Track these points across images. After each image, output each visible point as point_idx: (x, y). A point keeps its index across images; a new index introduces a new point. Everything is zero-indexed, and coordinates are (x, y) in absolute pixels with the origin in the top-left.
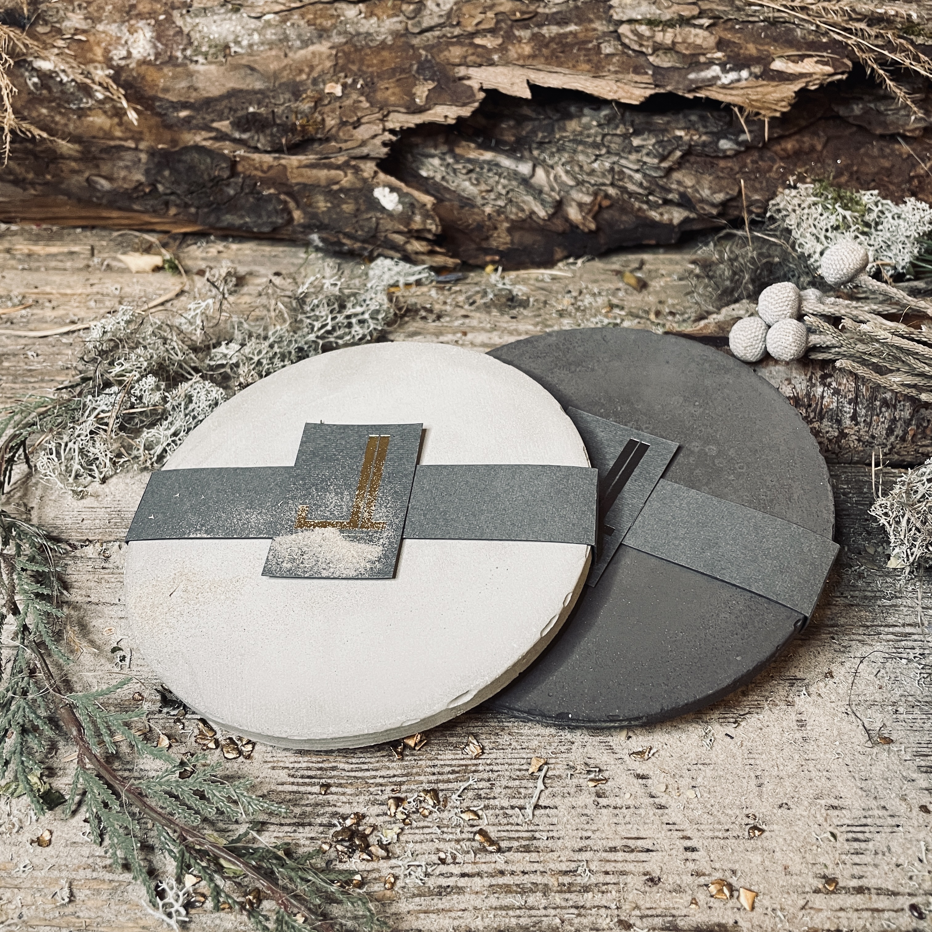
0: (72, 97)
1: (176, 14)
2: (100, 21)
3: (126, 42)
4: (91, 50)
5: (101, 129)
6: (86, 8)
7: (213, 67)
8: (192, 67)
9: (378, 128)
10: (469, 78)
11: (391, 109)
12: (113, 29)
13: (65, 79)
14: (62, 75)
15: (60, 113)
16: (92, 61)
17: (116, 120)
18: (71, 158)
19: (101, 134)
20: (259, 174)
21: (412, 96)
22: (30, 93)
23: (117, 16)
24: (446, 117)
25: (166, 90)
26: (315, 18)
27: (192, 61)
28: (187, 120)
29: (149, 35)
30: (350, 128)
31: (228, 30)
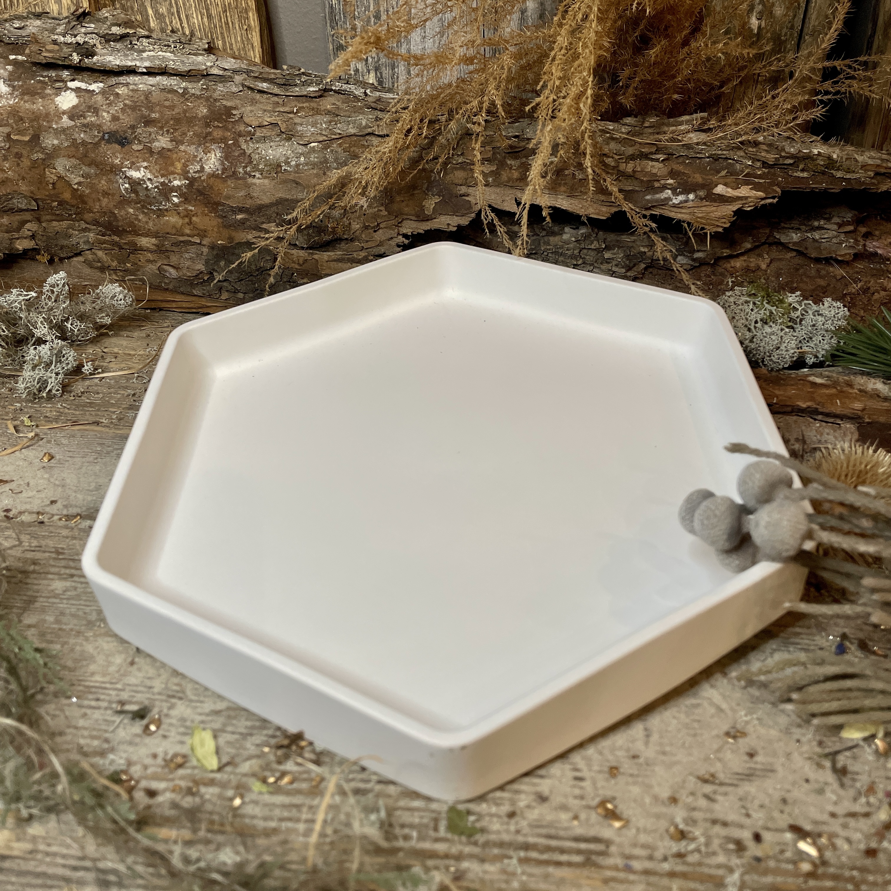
0: (153, 200)
1: (241, 140)
2: (182, 143)
3: (201, 160)
4: (173, 164)
5: (174, 227)
6: (172, 133)
7: (266, 181)
8: (250, 180)
9: (394, 233)
10: (468, 195)
11: (405, 217)
12: (192, 149)
13: (150, 186)
14: (148, 183)
15: (143, 213)
16: (173, 173)
17: (187, 220)
18: (148, 250)
19: (174, 231)
20: (297, 267)
21: (422, 208)
22: (122, 196)
23: (196, 139)
24: (448, 224)
25: (228, 197)
26: (350, 147)
27: (250, 176)
28: (243, 222)
29: (219, 155)
30: (371, 231)
31: (281, 153)
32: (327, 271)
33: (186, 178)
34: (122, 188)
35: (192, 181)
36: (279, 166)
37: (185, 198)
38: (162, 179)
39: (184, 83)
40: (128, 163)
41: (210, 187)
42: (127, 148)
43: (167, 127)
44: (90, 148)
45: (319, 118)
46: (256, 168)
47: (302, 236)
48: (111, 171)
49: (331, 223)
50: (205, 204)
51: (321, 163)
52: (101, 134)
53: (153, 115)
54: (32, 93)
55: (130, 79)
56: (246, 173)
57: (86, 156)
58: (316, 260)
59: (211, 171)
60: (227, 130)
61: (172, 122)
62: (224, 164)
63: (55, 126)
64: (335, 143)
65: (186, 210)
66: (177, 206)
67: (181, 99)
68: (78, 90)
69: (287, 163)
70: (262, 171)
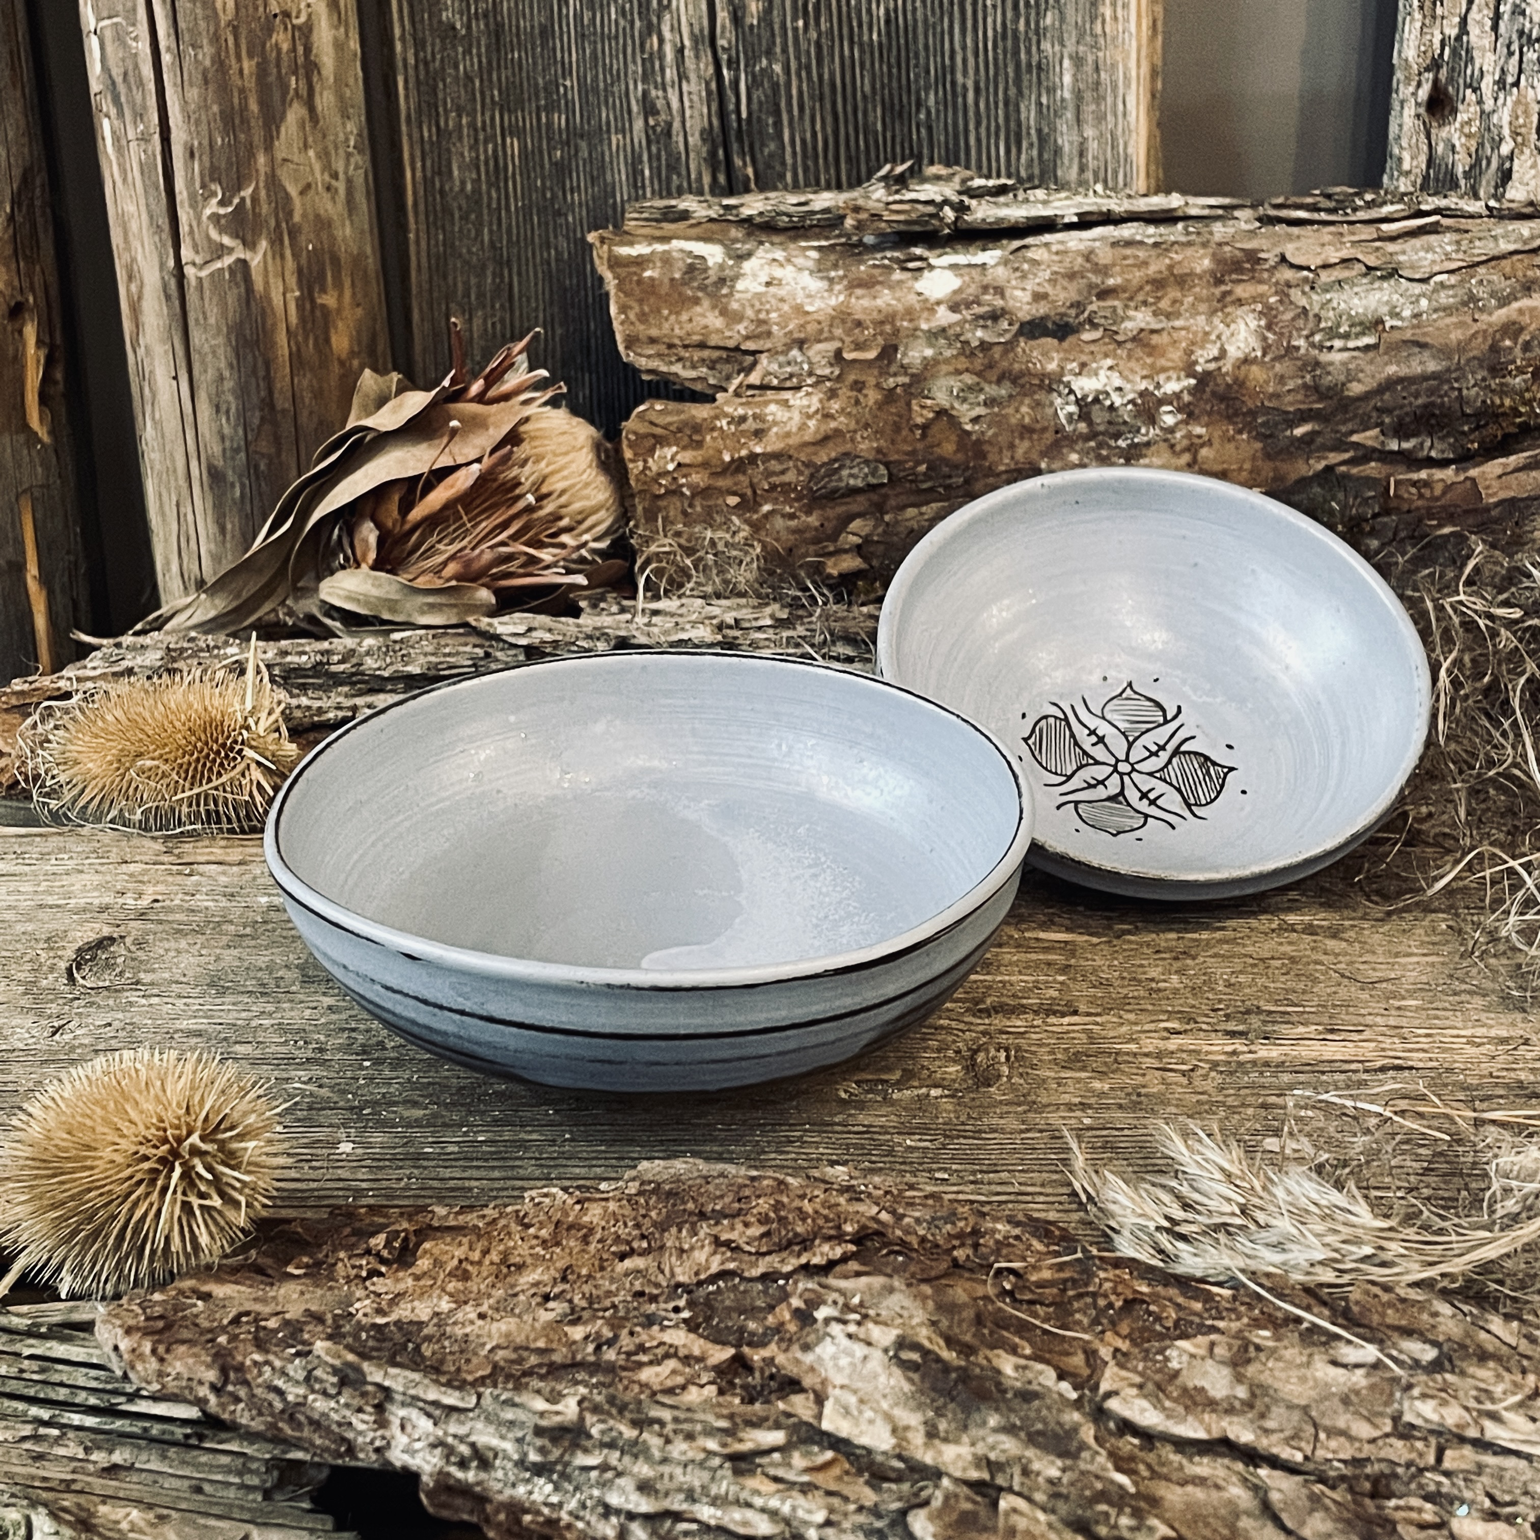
32: (1503, 495)
33: (1191, 374)
34: (1062, 415)
35: (1204, 379)
36: (1380, 321)
37: (1189, 413)
38: (1143, 385)
39: (1151, 230)
40: (1074, 366)
41: (1240, 383)
42: (1071, 340)
43: (1140, 297)
44: (997, 352)
45: (1433, 239)
46: (1332, 333)
47: (1442, 439)
48: (1041, 387)
49: (1507, 402)
50: (1230, 419)
51: (1465, 304)
52: (1016, 327)
53: (1111, 282)
54: (868, 284)
55: (1047, 238)
56: (1313, 345)
57: (990, 366)
58: (1473, 480)
59: (1241, 355)
60: (1261, 282)
61: (1148, 288)
62: (1265, 339)
63: (924, 326)
64: (1482, 270)
65: (1189, 436)
66: (1171, 430)
67: (1153, 253)
68: (954, 267)
69: (1395, 315)
70: (1346, 336)
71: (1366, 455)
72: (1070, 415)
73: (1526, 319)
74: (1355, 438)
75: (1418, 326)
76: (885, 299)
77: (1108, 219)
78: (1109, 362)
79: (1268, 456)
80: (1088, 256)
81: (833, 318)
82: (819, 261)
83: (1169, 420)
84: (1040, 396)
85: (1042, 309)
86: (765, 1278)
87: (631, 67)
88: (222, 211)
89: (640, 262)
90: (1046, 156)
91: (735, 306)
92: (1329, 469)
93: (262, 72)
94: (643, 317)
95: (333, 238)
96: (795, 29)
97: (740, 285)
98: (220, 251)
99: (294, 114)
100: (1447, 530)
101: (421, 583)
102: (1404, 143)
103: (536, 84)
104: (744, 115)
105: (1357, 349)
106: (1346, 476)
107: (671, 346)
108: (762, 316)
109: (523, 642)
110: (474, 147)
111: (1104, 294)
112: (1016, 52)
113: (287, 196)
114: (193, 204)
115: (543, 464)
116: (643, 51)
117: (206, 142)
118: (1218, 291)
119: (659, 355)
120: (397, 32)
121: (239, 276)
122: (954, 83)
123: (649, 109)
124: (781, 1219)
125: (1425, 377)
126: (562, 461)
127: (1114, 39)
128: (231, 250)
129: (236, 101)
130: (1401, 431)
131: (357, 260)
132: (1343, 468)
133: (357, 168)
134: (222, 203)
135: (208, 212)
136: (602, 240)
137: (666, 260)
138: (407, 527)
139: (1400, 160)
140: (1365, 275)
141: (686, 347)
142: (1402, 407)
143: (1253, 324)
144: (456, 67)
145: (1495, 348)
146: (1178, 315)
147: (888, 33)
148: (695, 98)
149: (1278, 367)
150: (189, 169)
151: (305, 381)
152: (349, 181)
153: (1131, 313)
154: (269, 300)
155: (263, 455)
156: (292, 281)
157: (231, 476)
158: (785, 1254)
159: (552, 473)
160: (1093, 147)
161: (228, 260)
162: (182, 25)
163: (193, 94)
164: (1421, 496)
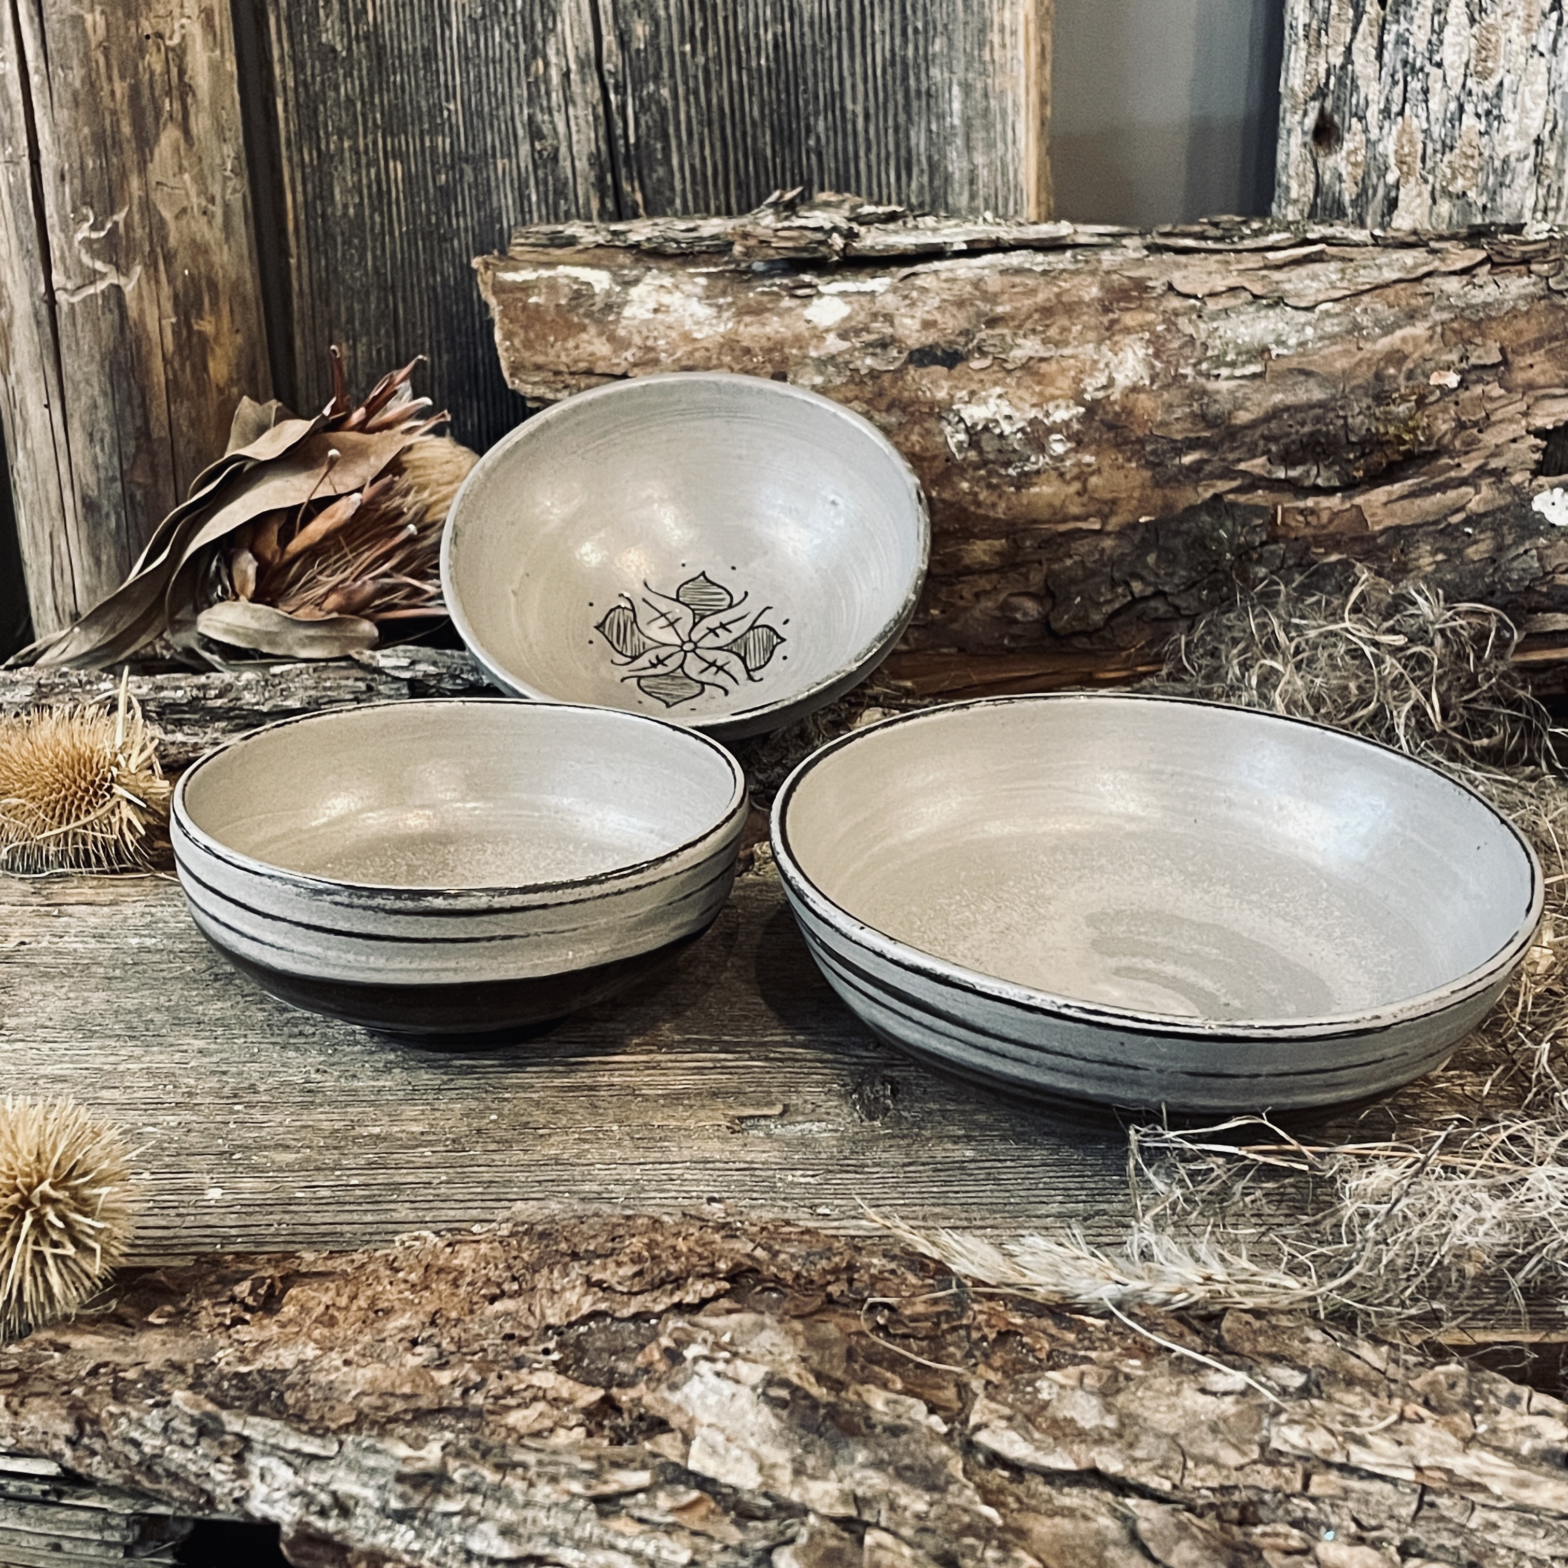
1: (1180, 321)
3: (1107, 366)
4: (1052, 383)
5: (1048, 505)
6: (1043, 332)
8: (1210, 385)
9: (1518, 429)
11: (1541, 393)
12: (1087, 351)
13: (1008, 429)
14: (1004, 425)
15: (989, 486)
16: (1054, 397)
17: (1077, 486)
18: (983, 569)
19: (1048, 515)
20: (1314, 532)
22: (952, 458)
23: (1090, 334)
25: (1165, 424)
26: (1398, 299)
27: (1209, 377)
28: (1197, 467)
30: (1474, 431)
31: (1264, 330)
32: (1389, 522)
33: (1080, 402)
34: (952, 443)
35: (1092, 408)
36: (1265, 350)
37: (1079, 442)
38: (1033, 413)
39: (1040, 257)
40: (964, 394)
41: (1128, 411)
42: (960, 367)
43: (1029, 325)
44: (886, 380)
45: (1317, 267)
46: (1219, 361)
47: (1328, 467)
48: (931, 414)
49: (1392, 430)
50: (1118, 446)
51: (1349, 332)
52: (905, 354)
53: (1000, 310)
54: (757, 311)
55: (936, 265)
56: (1200, 373)
57: (880, 394)
58: (1358, 507)
59: (1129, 383)
60: (1148, 310)
61: (1036, 316)
62: (1153, 367)
63: (813, 354)
64: (1366, 298)
65: (1079, 464)
66: (1061, 459)
67: (1042, 280)
68: (843, 294)
69: (1280, 343)
70: (1233, 365)
71: (1253, 483)
72: (961, 442)
73: (1409, 348)
74: (1242, 466)
75: (1303, 355)
76: (774, 326)
77: (997, 247)
78: (998, 390)
79: (1157, 484)
80: (977, 284)
81: (722, 346)
82: (707, 288)
83: (1059, 448)
84: (930, 424)
85: (930, 337)
86: (637, 1317)
87: (516, 91)
88: (94, 235)
89: (526, 288)
90: (937, 183)
91: (621, 332)
92: (1217, 497)
93: (135, 93)
94: (528, 344)
95: (210, 265)
96: (683, 54)
97: (627, 312)
98: (93, 276)
99: (169, 136)
100: (1334, 558)
101: (302, 615)
102: (1292, 172)
103: (419, 108)
104: (632, 140)
105: (1243, 377)
106: (1234, 504)
107: (557, 373)
108: (650, 343)
109: (407, 675)
110: (356, 171)
111: (993, 322)
112: (905, 79)
113: (162, 220)
114: (65, 229)
115: (426, 494)
116: (528, 75)
117: (76, 165)
118: (1105, 320)
119: (545, 383)
120: (276, 54)
121: (112, 302)
122: (843, 109)
123: (535, 133)
124: (654, 1258)
125: (1311, 406)
126: (445, 490)
127: (1002, 66)
128: (103, 276)
129: (108, 122)
130: (1287, 459)
131: (236, 286)
132: (1231, 497)
133: (235, 191)
134: (93, 228)
135: (79, 236)
136: (487, 266)
137: (552, 286)
138: (287, 557)
139: (1288, 189)
140: (1250, 304)
141: (572, 374)
142: (1288, 435)
143: (1141, 353)
144: (337, 89)
145: (1379, 377)
146: (1066, 343)
147: (777, 60)
148: (582, 122)
149: (1166, 396)
150: (59, 192)
151: (183, 409)
152: (227, 206)
153: (1019, 341)
154: (144, 325)
155: (139, 485)
156: (168, 306)
157: (106, 506)
158: (656, 1294)
159: (436, 503)
160: (983, 174)
161: (101, 286)
162: (51, 45)
163: (63, 115)
164: (1308, 524)
